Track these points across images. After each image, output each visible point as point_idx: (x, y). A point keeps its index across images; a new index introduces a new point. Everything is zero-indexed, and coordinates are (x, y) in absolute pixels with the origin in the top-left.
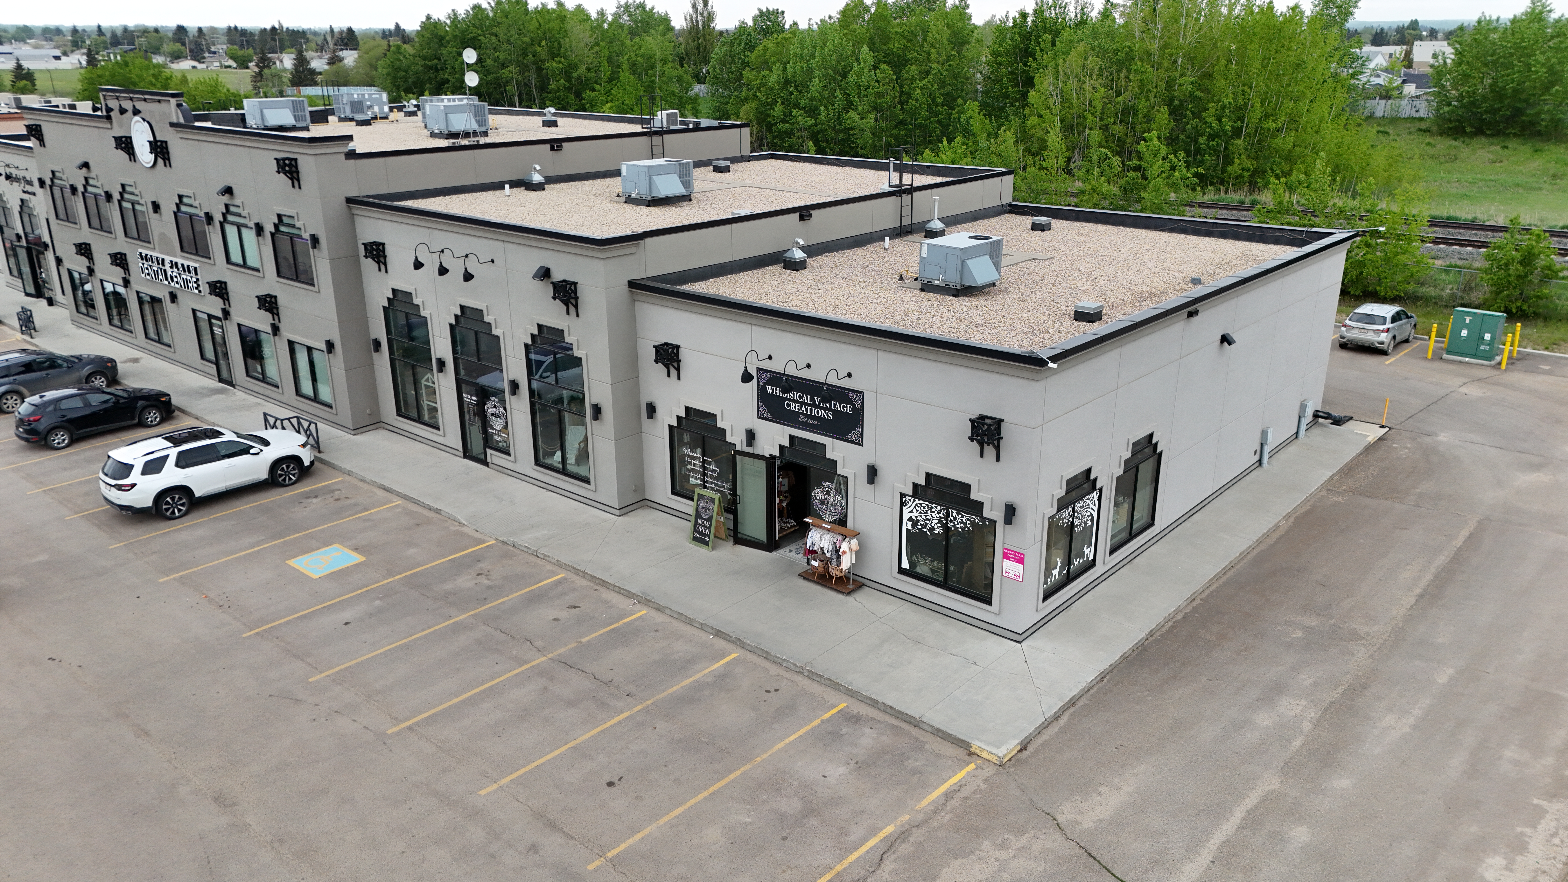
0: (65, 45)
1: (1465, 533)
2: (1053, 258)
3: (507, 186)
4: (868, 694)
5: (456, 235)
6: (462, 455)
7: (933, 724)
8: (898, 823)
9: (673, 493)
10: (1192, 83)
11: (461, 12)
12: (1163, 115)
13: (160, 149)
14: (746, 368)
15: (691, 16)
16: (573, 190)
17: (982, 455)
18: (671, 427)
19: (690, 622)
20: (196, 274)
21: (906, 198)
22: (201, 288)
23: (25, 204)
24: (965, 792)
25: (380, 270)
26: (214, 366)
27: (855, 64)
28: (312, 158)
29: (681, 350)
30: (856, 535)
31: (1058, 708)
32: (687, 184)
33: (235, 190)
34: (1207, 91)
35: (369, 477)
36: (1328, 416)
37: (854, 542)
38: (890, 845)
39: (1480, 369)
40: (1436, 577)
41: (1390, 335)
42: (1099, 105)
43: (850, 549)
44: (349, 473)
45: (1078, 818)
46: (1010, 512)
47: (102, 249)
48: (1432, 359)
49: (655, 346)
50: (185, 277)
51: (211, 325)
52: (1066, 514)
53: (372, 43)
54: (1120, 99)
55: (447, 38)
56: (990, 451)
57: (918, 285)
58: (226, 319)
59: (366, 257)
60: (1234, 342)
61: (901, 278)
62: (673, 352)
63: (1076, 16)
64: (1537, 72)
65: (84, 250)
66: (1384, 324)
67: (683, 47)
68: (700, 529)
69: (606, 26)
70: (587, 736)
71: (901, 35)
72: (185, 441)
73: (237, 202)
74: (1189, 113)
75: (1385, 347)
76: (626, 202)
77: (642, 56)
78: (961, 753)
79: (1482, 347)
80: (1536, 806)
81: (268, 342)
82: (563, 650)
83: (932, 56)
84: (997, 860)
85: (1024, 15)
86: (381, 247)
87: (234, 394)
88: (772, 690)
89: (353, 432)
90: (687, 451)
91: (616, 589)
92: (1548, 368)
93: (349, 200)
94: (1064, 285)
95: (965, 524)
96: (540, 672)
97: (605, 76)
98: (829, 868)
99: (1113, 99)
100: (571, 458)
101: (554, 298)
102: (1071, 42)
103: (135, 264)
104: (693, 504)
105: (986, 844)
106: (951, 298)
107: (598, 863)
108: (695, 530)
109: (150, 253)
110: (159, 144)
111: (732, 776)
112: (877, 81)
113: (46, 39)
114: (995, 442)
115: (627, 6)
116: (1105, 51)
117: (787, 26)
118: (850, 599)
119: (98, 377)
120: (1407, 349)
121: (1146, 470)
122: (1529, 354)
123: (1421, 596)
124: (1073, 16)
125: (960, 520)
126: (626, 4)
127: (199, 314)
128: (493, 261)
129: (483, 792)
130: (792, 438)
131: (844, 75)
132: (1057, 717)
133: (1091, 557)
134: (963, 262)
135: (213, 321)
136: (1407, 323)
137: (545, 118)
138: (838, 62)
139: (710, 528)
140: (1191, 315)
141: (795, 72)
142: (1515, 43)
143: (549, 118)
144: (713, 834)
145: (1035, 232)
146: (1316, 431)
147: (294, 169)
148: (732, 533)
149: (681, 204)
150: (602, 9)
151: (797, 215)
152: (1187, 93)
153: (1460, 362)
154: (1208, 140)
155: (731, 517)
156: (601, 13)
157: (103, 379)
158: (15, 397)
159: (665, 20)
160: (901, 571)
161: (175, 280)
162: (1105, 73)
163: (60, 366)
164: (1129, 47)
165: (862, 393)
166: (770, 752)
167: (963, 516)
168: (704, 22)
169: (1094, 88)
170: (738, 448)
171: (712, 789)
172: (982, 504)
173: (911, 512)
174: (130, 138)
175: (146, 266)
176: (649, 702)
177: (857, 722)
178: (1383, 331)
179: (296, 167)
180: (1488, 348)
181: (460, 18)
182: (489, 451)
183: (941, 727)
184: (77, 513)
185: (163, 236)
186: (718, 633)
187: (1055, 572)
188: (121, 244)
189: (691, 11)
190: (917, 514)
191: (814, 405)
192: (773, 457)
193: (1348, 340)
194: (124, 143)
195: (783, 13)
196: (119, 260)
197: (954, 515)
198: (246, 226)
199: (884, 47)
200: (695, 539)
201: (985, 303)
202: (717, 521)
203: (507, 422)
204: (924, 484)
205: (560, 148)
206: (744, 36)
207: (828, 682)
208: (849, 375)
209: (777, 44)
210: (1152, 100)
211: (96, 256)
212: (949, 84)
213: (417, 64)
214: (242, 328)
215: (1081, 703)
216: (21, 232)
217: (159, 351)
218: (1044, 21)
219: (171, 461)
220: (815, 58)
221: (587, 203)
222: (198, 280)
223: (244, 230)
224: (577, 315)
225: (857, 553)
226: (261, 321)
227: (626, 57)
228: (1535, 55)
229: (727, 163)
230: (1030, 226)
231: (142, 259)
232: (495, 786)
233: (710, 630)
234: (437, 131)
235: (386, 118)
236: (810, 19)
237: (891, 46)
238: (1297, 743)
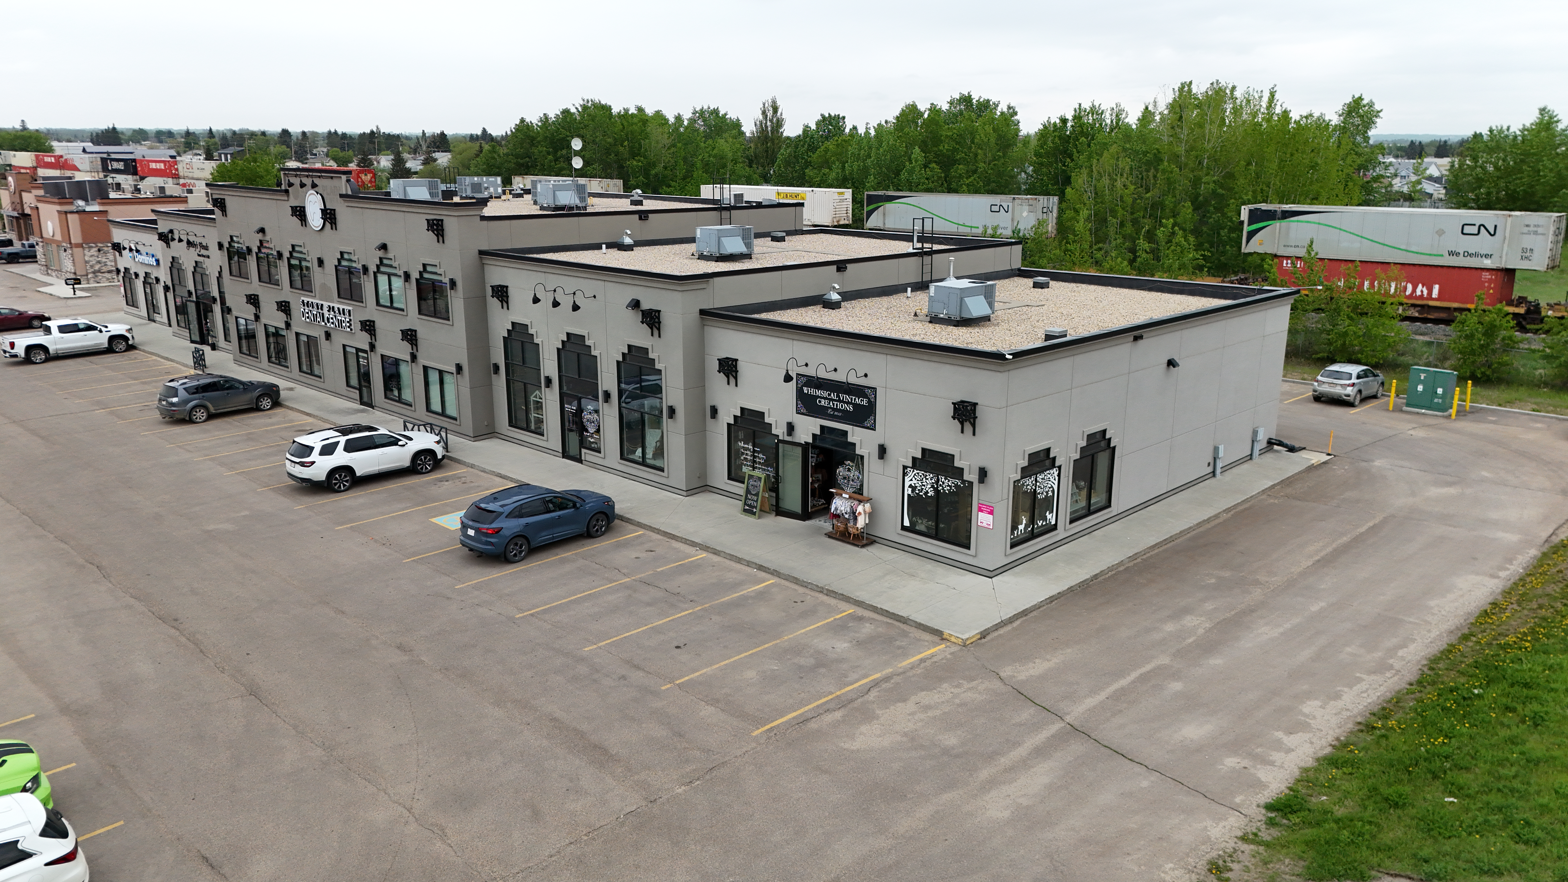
0: (178, 146)
1: (1371, 524)
2: (1043, 305)
3: (604, 246)
4: (870, 603)
5: (566, 277)
6: (561, 455)
7: (917, 620)
8: (884, 673)
9: (729, 478)
10: (1214, 182)
11: (552, 115)
12: (1187, 210)
13: (329, 216)
14: (787, 371)
15: (761, 122)
16: (656, 251)
17: (962, 432)
18: (729, 425)
19: (739, 560)
20: (350, 315)
21: (927, 259)
22: (352, 327)
23: (199, 265)
24: (935, 659)
25: (503, 308)
26: (358, 392)
27: (907, 163)
28: (456, 218)
29: (739, 363)
30: (869, 500)
31: (1012, 614)
32: (749, 245)
33: (389, 247)
34: (1231, 189)
35: (489, 468)
36: (1281, 444)
37: (868, 506)
38: (876, 684)
39: (1432, 417)
40: (1335, 550)
41: (1356, 389)
42: (1129, 200)
43: (864, 511)
44: (472, 466)
45: (1015, 674)
46: (983, 474)
47: (269, 298)
48: (1393, 411)
49: (718, 359)
50: (340, 318)
51: (358, 357)
52: (1029, 482)
53: (463, 146)
54: (1148, 195)
55: (538, 139)
56: (968, 427)
57: (928, 319)
58: (372, 350)
59: (493, 296)
60: (1178, 365)
61: (916, 315)
62: (732, 363)
63: (1112, 122)
64: (1545, 176)
65: (253, 300)
66: (1350, 379)
67: (752, 150)
68: (750, 502)
69: (682, 129)
70: (661, 622)
71: (951, 138)
72: (351, 431)
73: (390, 255)
74: (1212, 208)
75: (1351, 399)
76: (699, 259)
77: (715, 156)
78: (936, 639)
79: (1436, 400)
80: (1358, 677)
81: (404, 369)
82: (643, 575)
83: (979, 157)
84: (951, 693)
85: (1064, 121)
86: (505, 289)
87: (374, 413)
88: (799, 601)
89: (472, 439)
90: (741, 444)
91: (683, 540)
92: (1494, 419)
93: (482, 253)
94: (1045, 322)
95: (950, 486)
96: (626, 587)
97: (680, 173)
98: (831, 693)
99: (1143, 195)
100: (649, 455)
101: (642, 322)
102: (1105, 144)
103: (297, 309)
104: (744, 486)
105: (945, 685)
106: (952, 327)
107: (669, 686)
108: (745, 504)
109: (310, 300)
110: (328, 211)
111: (766, 646)
112: (927, 179)
113: (161, 142)
114: (972, 420)
115: (702, 112)
116: (1137, 152)
117: (847, 130)
118: (864, 550)
119: (266, 398)
120: (1374, 403)
121: (1102, 460)
122: (1482, 409)
123: (1319, 561)
124: (1108, 122)
125: (947, 484)
126: (701, 110)
127: (348, 349)
128: (595, 297)
129: (586, 649)
130: (822, 428)
131: (897, 173)
132: (1011, 620)
133: (1053, 522)
134: (962, 299)
135: (360, 354)
136: (1374, 381)
137: (632, 198)
138: (892, 161)
139: (757, 501)
140: (1136, 338)
141: (853, 170)
142: (1525, 150)
143: (636, 198)
144: (751, 674)
145: (1036, 289)
146: (1269, 456)
147: (440, 228)
148: (774, 508)
149: (744, 261)
150: (679, 114)
151: (835, 267)
152: (1210, 191)
153: (1418, 413)
154: (1229, 232)
155: (774, 495)
156: (679, 118)
157: (269, 400)
158: (202, 411)
159: (737, 125)
160: (904, 528)
161: (331, 321)
162: (1135, 173)
163: (238, 388)
164: (1157, 149)
165: (874, 389)
166: (795, 634)
167: (949, 481)
168: (772, 128)
169: (1124, 186)
170: (781, 438)
171: (751, 652)
172: (963, 469)
173: (911, 480)
174: (304, 207)
175: (307, 311)
176: (706, 606)
177: (860, 620)
178: (1349, 385)
179: (442, 226)
180: (1440, 401)
181: (550, 121)
182: (583, 451)
183: (923, 622)
184: (265, 487)
185: (324, 286)
186: (761, 568)
187: (1021, 527)
188: (286, 293)
189: (761, 117)
190: (916, 482)
191: (839, 401)
192: (807, 443)
193: (1320, 394)
194: (298, 211)
195: (844, 118)
196: (284, 307)
197: (943, 480)
198: (395, 275)
199: (935, 149)
200: (745, 510)
201: (979, 331)
202: (763, 497)
203: (599, 426)
204: (920, 457)
205: (646, 218)
206: (808, 139)
207: (841, 597)
208: (866, 375)
209: (838, 145)
210: (1178, 197)
211: (262, 304)
212: (994, 182)
213: (510, 162)
214: (386, 359)
215: (1032, 615)
216: (192, 289)
217: (309, 382)
218: (1081, 126)
219: (341, 446)
220: (871, 157)
221: (668, 259)
222: (350, 320)
223: (393, 279)
224: (660, 336)
225: (870, 514)
226: (401, 351)
227: (700, 158)
228: (1543, 161)
229: (784, 234)
230: (1032, 285)
231: (304, 305)
232: (595, 646)
233: (754, 566)
234: (545, 205)
235: (500, 197)
236: (867, 124)
237: (941, 148)
238: (1191, 640)
